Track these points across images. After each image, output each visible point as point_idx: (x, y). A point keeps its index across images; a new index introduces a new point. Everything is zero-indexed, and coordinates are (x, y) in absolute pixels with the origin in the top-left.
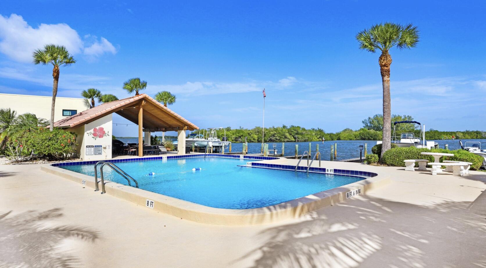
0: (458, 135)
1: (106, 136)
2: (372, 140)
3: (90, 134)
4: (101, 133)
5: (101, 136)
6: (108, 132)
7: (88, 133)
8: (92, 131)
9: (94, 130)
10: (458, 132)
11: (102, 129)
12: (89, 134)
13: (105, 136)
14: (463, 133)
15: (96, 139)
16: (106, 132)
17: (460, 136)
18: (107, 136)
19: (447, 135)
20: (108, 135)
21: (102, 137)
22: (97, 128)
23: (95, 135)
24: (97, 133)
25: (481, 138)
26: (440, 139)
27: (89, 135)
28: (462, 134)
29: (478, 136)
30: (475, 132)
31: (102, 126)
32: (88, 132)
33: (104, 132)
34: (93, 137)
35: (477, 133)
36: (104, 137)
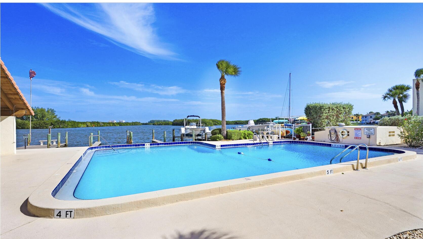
0: (88, 124)
2: (20, 129)
10: (87, 122)
14: (90, 122)
17: (89, 125)
19: (82, 124)
25: (100, 126)
26: (78, 127)
28: (90, 124)
29: (98, 125)
30: (96, 122)
35: (98, 123)
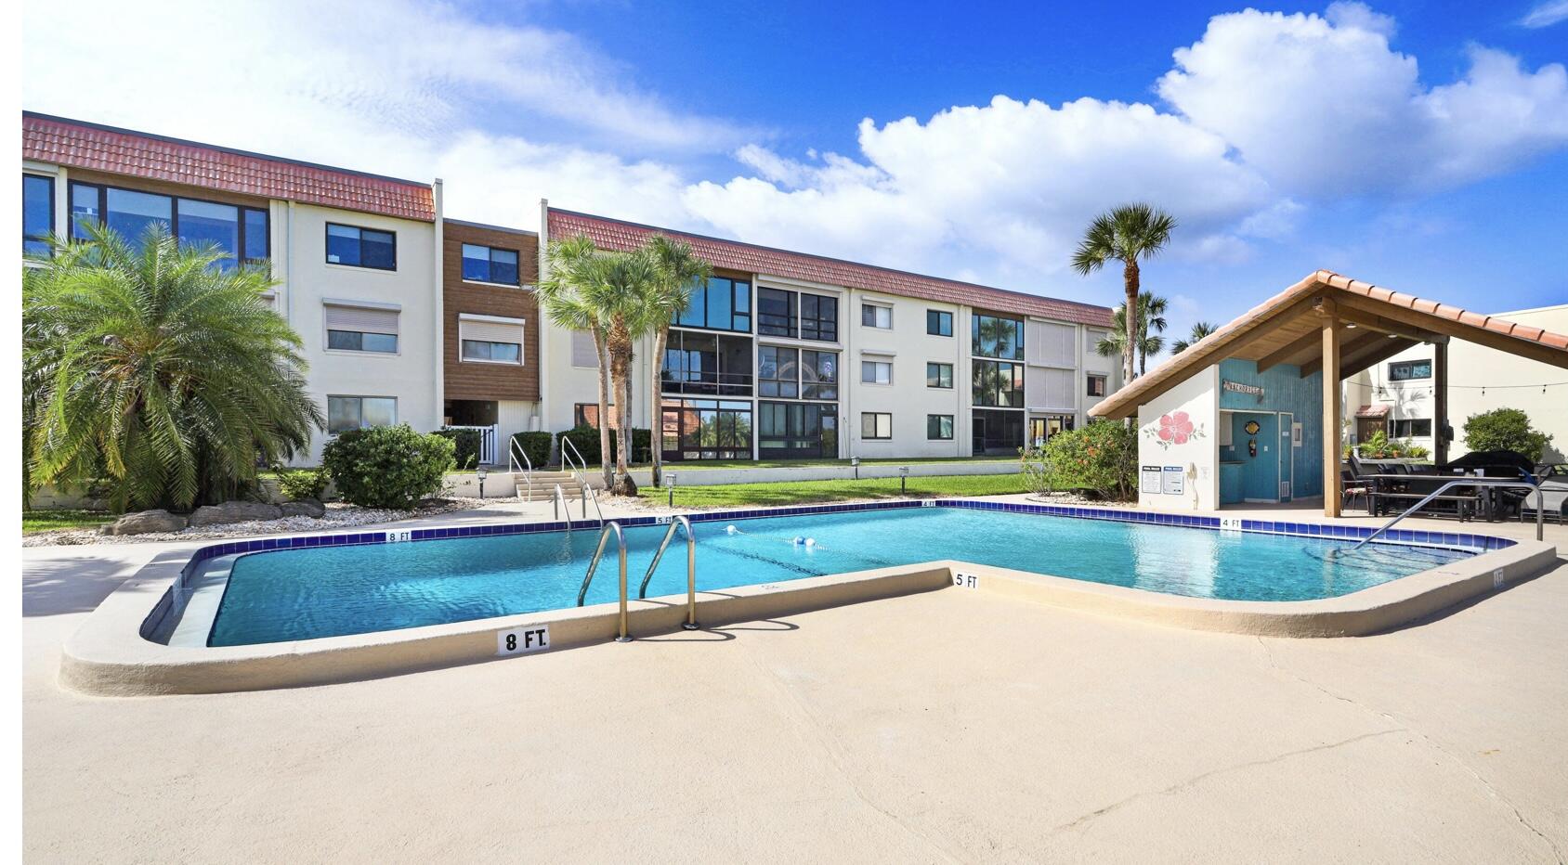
1: (1195, 437)
3: (1153, 434)
4: (1179, 432)
5: (1180, 440)
6: (1202, 426)
7: (1146, 432)
8: (1157, 424)
9: (1162, 423)
11: (1183, 418)
12: (1150, 434)
13: (1192, 437)
15: (1166, 448)
16: (1196, 426)
18: (1199, 437)
20: (1202, 435)
21: (1185, 441)
22: (1171, 414)
23: (1164, 435)
24: (1171, 429)
27: (1148, 436)
31: (1183, 409)
32: (1147, 427)
33: (1190, 427)
34: (1159, 443)
36: (1191, 442)
